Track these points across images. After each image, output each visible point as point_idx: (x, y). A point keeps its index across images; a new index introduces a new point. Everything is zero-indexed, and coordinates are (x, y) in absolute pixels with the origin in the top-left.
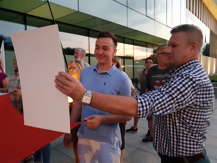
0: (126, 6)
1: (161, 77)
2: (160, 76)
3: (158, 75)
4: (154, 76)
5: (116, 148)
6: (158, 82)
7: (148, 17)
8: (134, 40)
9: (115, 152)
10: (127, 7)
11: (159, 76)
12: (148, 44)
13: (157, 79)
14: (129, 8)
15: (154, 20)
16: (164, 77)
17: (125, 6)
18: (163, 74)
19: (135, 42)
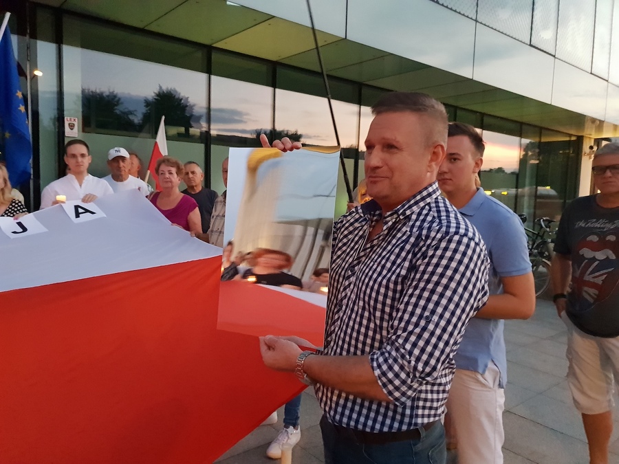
0: (474, 18)
1: (604, 228)
2: (602, 226)
3: (596, 222)
4: (582, 224)
5: (492, 386)
6: (595, 238)
7: (534, 47)
8: (483, 115)
9: (488, 393)
10: (476, 21)
11: (599, 226)
12: (524, 127)
13: (592, 231)
14: (481, 23)
15: (554, 56)
16: (612, 227)
17: (471, 19)
18: (611, 221)
19: (486, 120)
